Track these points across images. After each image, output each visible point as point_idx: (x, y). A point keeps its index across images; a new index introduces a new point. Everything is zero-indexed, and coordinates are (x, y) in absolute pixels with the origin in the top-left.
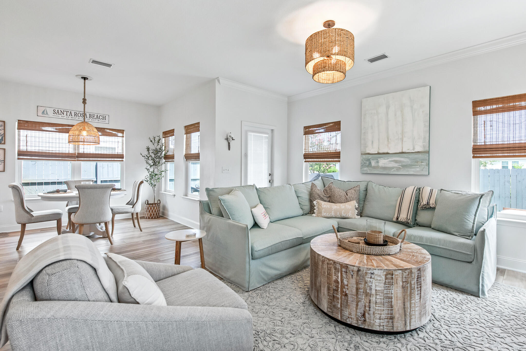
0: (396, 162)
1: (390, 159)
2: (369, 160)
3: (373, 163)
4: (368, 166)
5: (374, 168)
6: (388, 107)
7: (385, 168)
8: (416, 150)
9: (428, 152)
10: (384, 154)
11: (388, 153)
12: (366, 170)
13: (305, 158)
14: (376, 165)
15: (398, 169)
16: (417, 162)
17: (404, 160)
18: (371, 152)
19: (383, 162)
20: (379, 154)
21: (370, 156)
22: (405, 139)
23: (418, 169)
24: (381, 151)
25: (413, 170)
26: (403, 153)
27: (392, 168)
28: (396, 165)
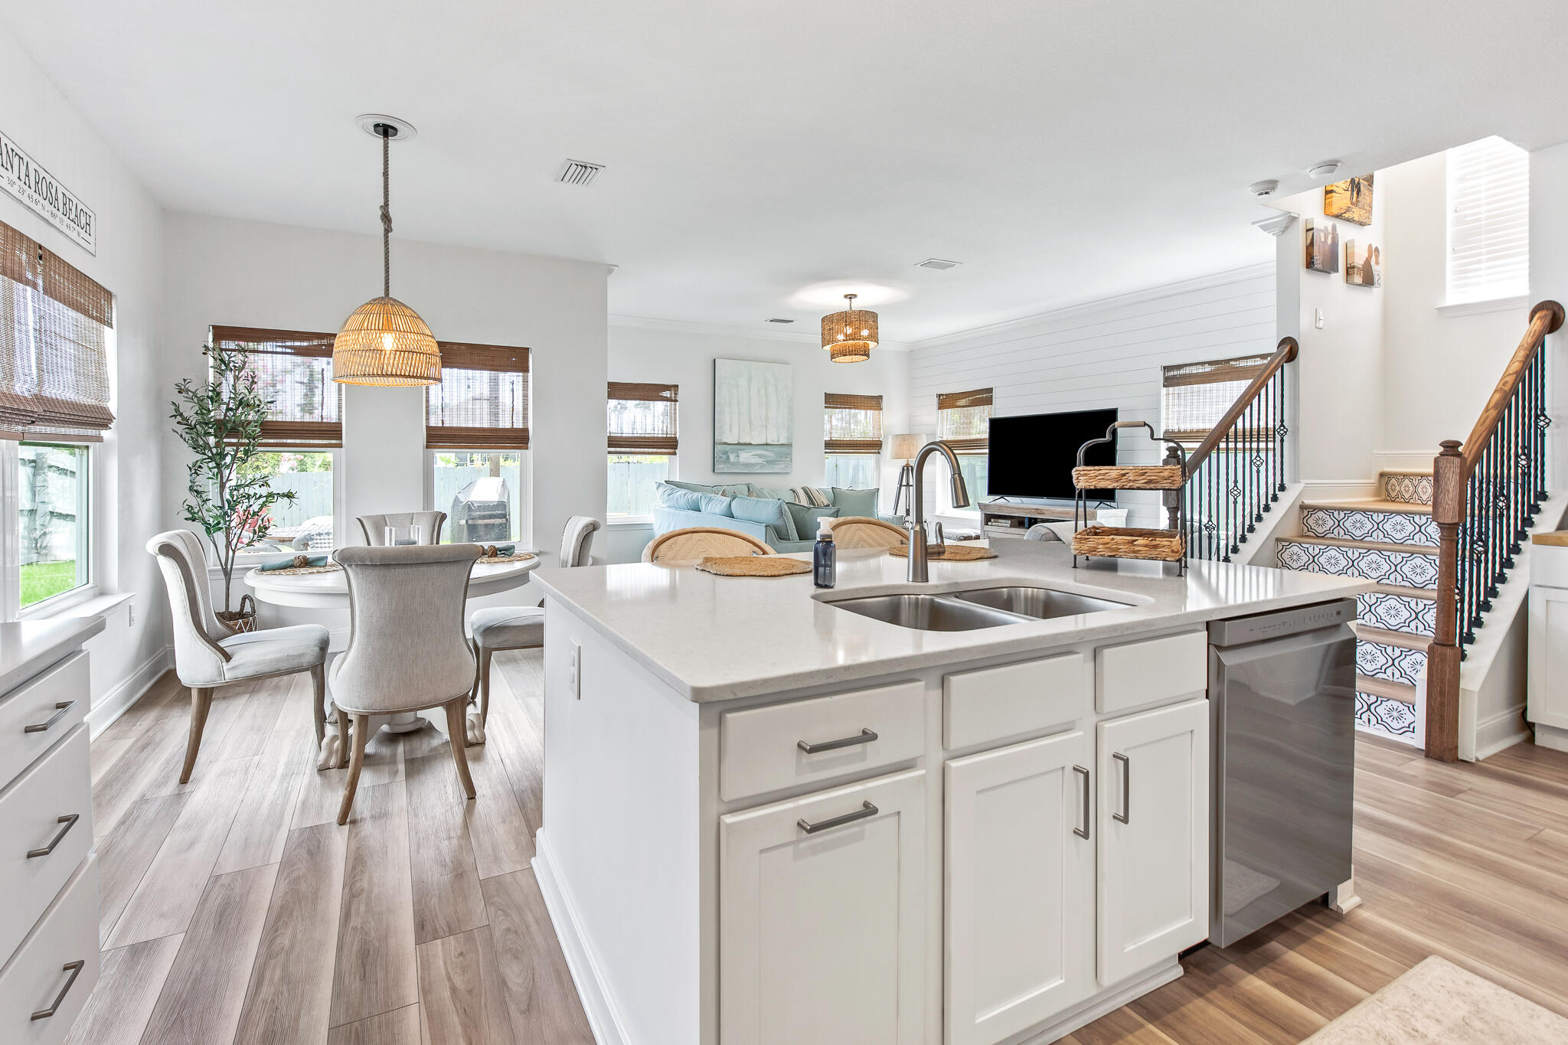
0: (760, 456)
1: (753, 453)
2: (726, 453)
3: (732, 458)
4: (724, 462)
5: (733, 464)
6: (750, 380)
7: (747, 465)
8: (781, 442)
9: (790, 445)
10: (745, 444)
11: (750, 444)
12: (722, 468)
13: (610, 446)
14: (736, 461)
15: (762, 466)
16: (782, 457)
17: (769, 454)
18: (729, 441)
19: (745, 456)
20: (739, 444)
21: (728, 448)
22: (769, 426)
23: (782, 466)
24: (741, 441)
25: (778, 467)
26: (767, 444)
27: (756, 464)
28: (760, 460)
